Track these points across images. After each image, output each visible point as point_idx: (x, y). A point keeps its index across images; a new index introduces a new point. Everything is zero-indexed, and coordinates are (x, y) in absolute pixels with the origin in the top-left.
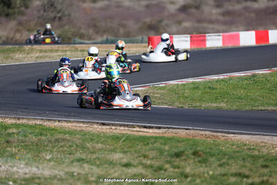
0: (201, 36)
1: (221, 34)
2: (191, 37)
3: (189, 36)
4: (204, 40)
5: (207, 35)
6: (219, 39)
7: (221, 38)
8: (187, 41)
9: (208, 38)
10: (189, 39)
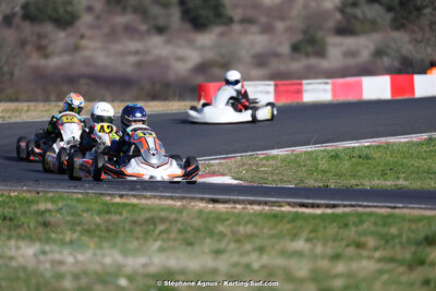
0: (293, 84)
1: (329, 81)
2: (276, 86)
3: (272, 83)
4: (300, 92)
5: (304, 82)
6: (325, 90)
7: (329, 87)
8: (268, 92)
9: (305, 87)
10: (272, 89)
